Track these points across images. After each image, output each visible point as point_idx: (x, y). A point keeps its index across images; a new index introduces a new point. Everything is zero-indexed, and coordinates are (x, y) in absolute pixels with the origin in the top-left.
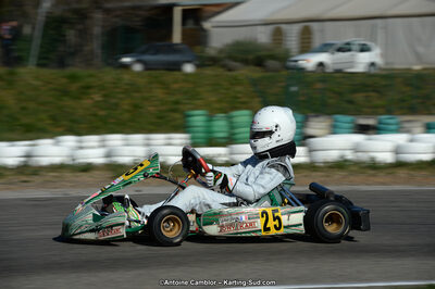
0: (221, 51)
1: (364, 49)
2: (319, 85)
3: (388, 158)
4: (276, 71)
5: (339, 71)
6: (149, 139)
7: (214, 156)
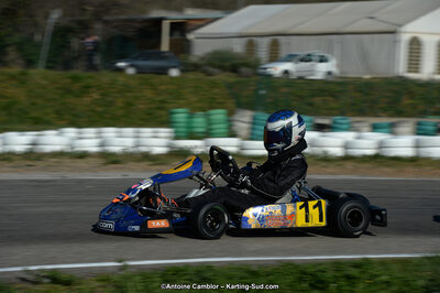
0: (202, 59)
1: (323, 60)
2: (285, 90)
4: (247, 76)
5: (301, 78)
6: (138, 132)
7: (191, 147)
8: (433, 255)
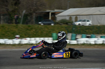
0: (59, 21)
1: (88, 21)
2: (79, 28)
3: (93, 43)
5: (83, 25)
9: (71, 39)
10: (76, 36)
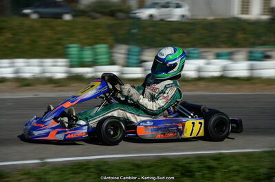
1: (178, 6)
4: (123, 19)
6: (42, 62)
7: (84, 73)
8: (270, 149)
9: (128, 62)
10: (140, 53)
